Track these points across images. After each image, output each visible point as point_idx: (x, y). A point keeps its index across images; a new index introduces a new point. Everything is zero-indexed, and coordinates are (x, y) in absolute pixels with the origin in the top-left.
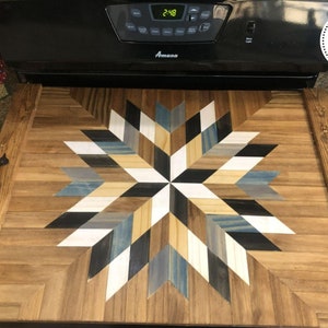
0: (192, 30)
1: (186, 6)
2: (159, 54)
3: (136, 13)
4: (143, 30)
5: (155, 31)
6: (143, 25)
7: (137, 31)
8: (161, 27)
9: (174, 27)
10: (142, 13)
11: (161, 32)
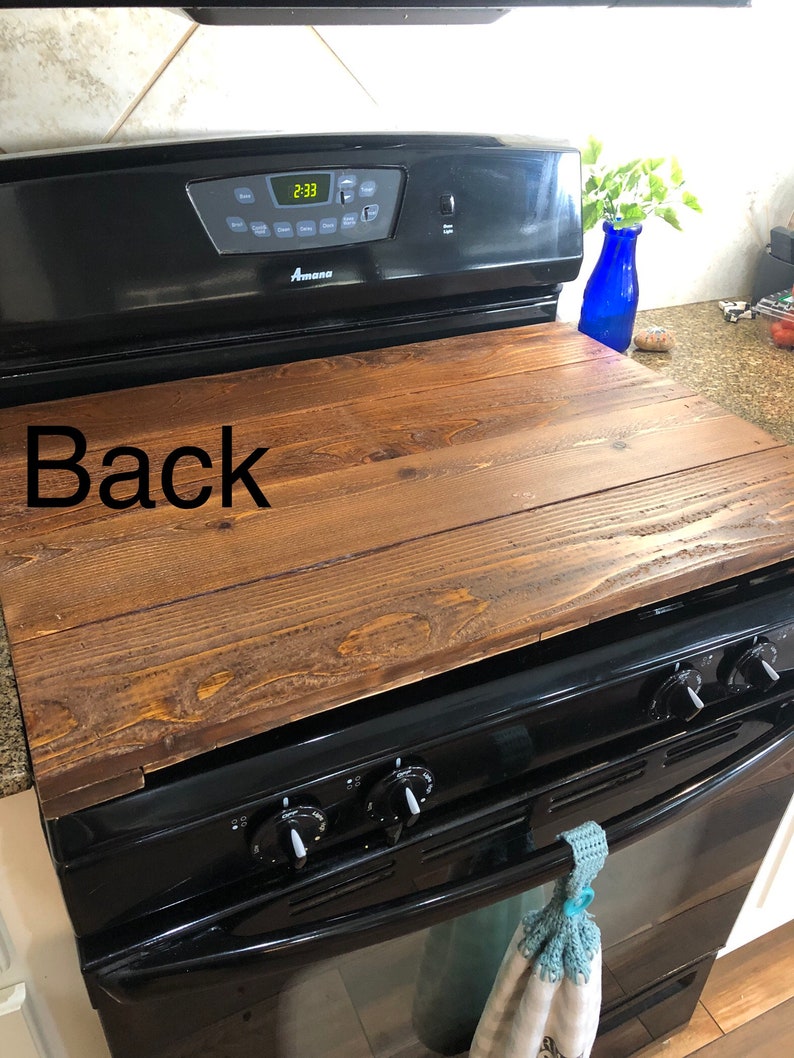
0: (349, 221)
1: (332, 173)
2: (298, 275)
3: (245, 196)
4: (260, 230)
5: (283, 230)
6: (259, 219)
7: (250, 232)
8: (293, 219)
9: (316, 217)
10: (255, 195)
11: (294, 229)
